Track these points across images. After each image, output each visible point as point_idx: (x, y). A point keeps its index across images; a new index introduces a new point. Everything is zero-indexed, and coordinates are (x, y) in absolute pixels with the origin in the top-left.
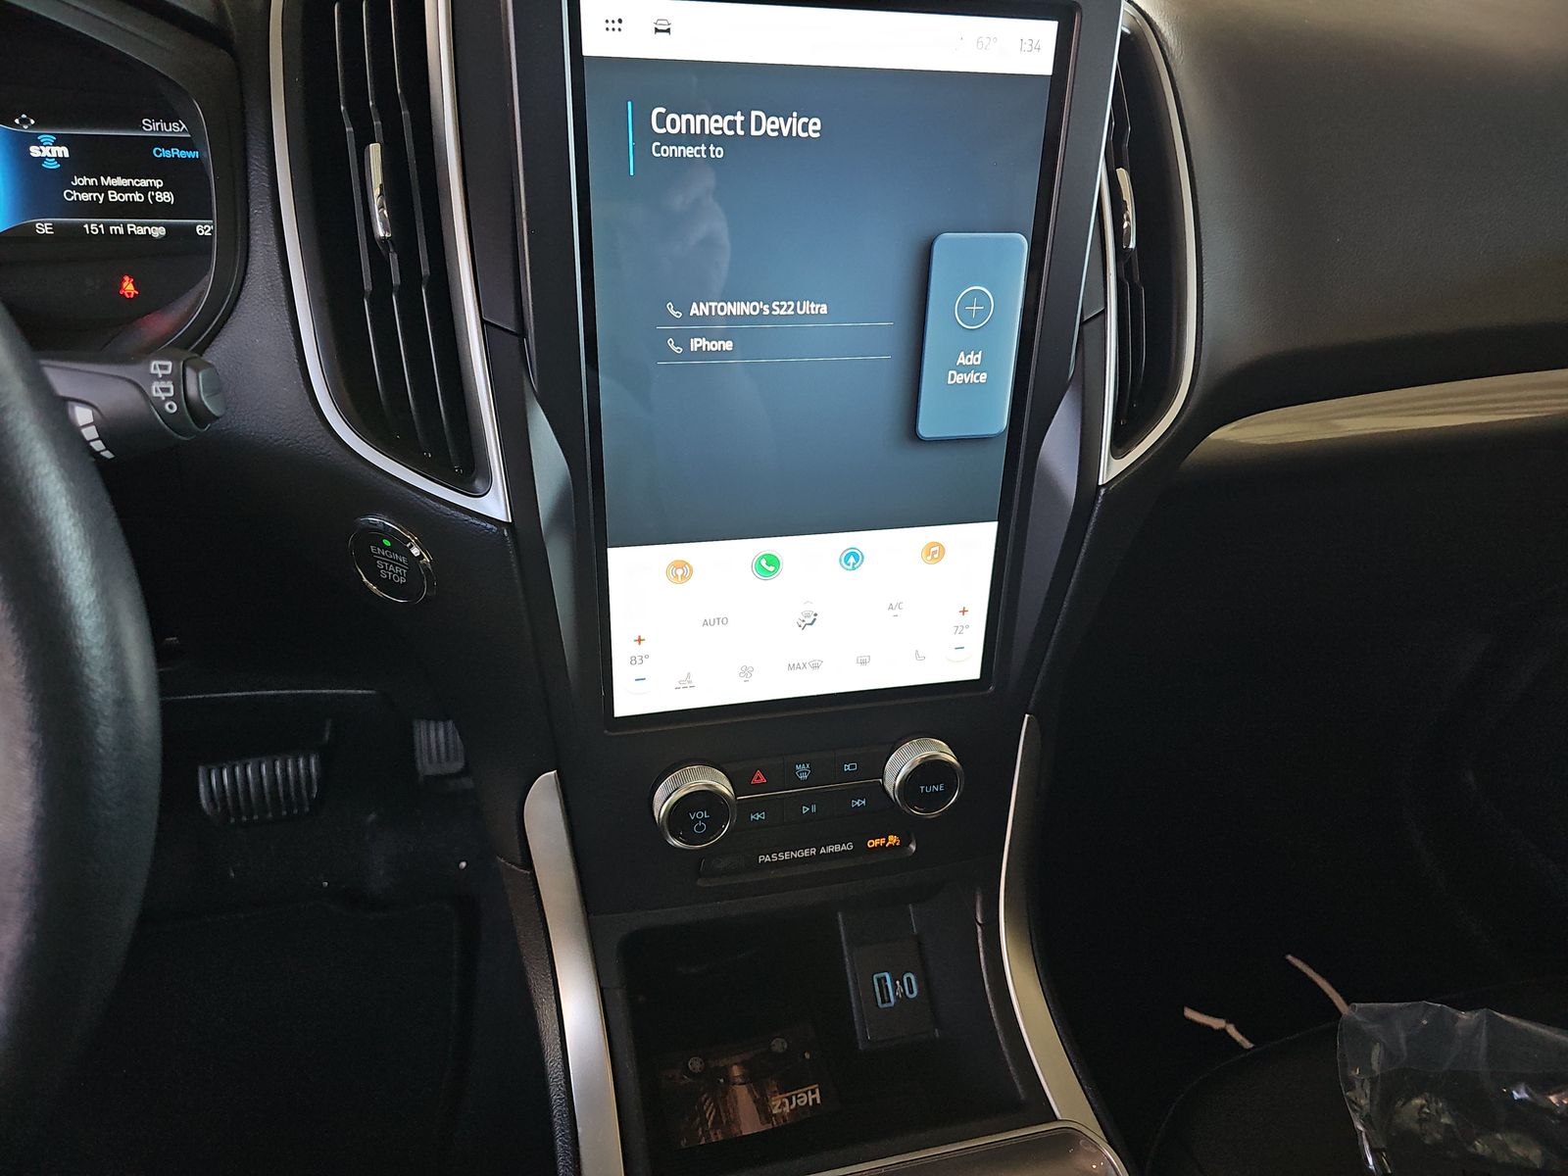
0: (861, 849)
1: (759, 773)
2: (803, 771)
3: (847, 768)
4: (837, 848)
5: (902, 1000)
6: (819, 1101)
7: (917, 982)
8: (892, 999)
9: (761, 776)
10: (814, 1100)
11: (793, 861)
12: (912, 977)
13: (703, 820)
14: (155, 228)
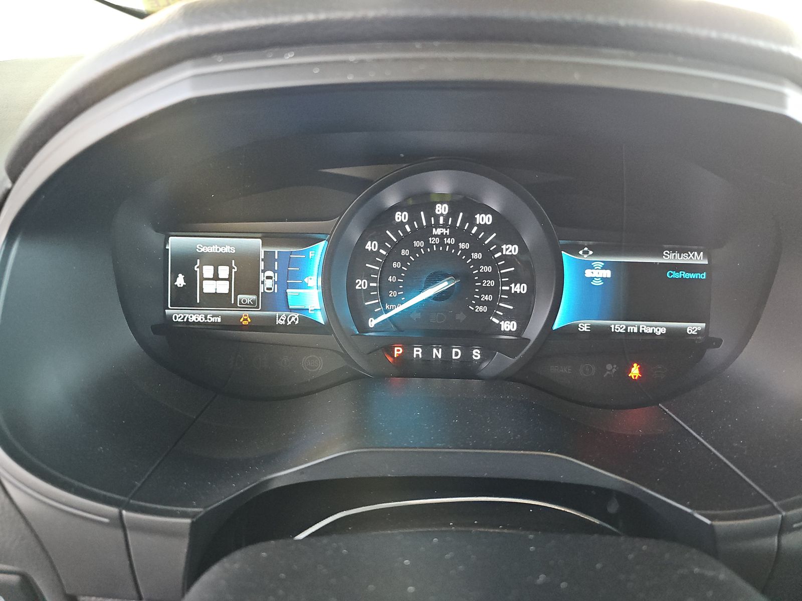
14: (659, 328)
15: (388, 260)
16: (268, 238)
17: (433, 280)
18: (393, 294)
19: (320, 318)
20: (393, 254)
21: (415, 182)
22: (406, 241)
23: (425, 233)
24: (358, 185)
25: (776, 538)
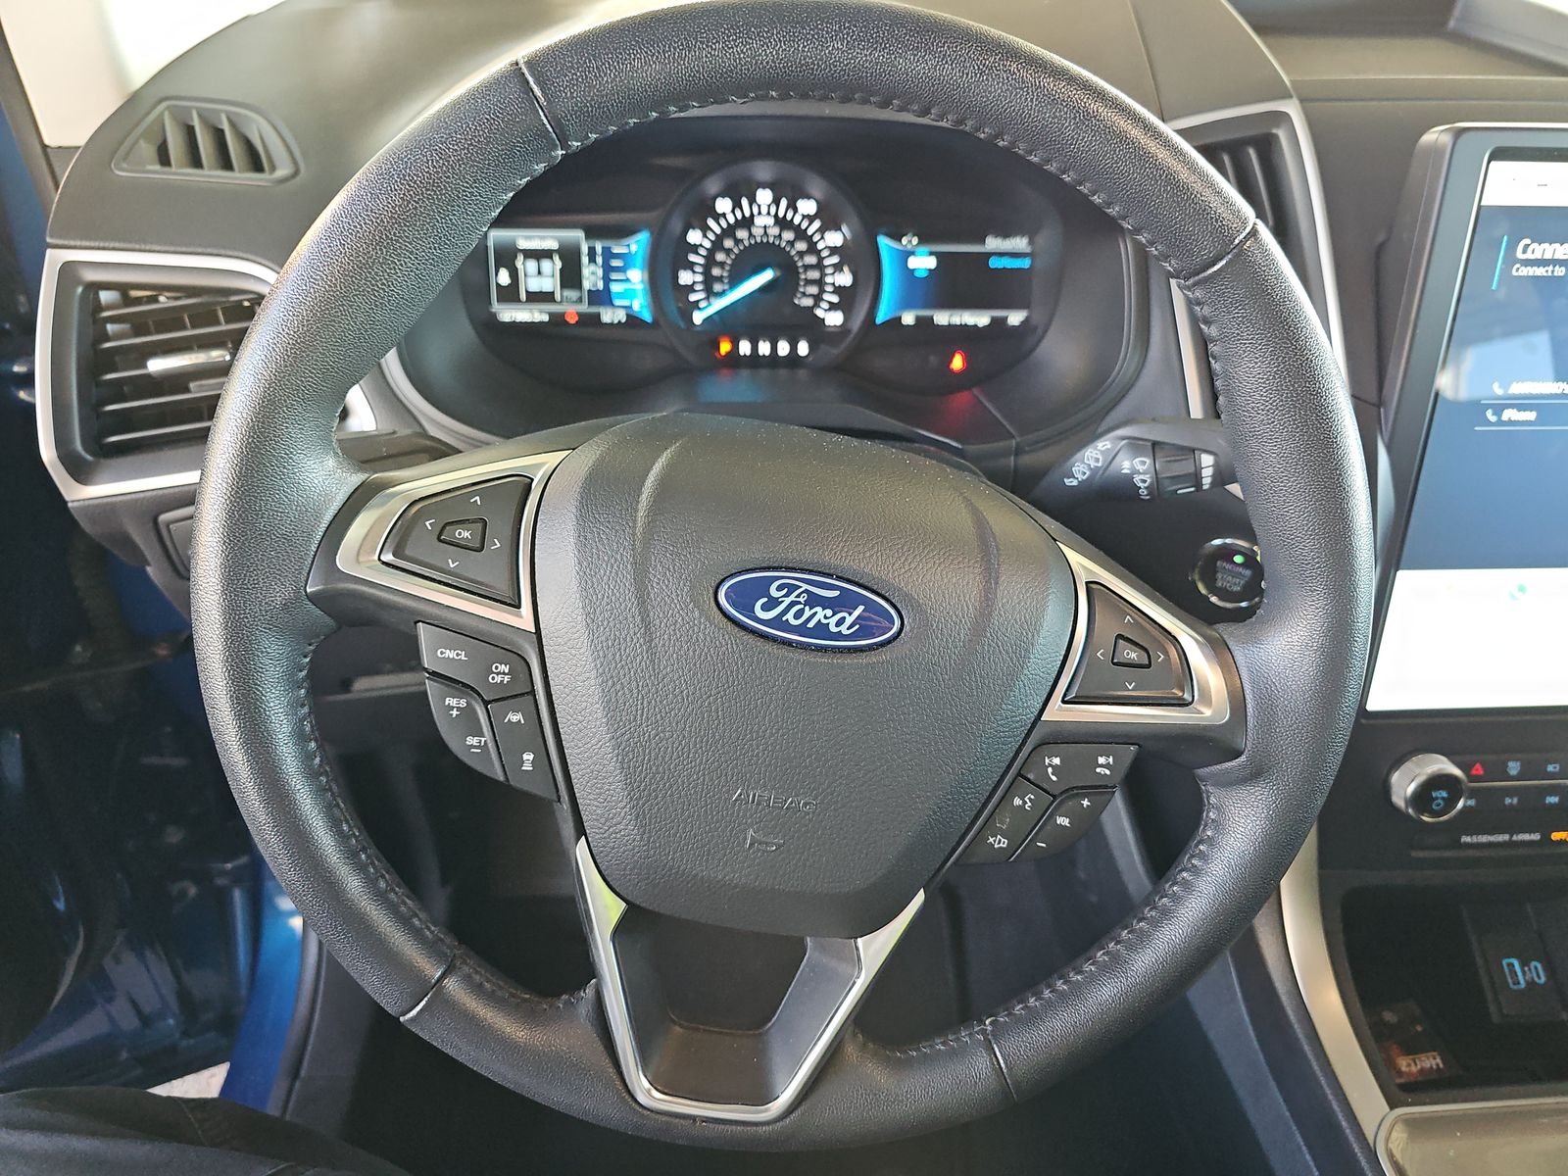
0: (1546, 838)
1: (1478, 765)
2: (1514, 768)
3: (1550, 768)
4: (1526, 837)
5: (1531, 984)
6: (1441, 1066)
7: (1545, 970)
8: (1522, 981)
9: (1480, 768)
10: (1437, 1065)
11: (1490, 845)
12: (1539, 966)
13: (1443, 798)
14: (981, 319)
15: (711, 253)
16: (592, 233)
17: (758, 269)
18: (717, 287)
19: (647, 317)
20: (717, 244)
21: (738, 171)
22: (729, 231)
23: (747, 223)
24: (681, 175)
25: (1012, 458)
